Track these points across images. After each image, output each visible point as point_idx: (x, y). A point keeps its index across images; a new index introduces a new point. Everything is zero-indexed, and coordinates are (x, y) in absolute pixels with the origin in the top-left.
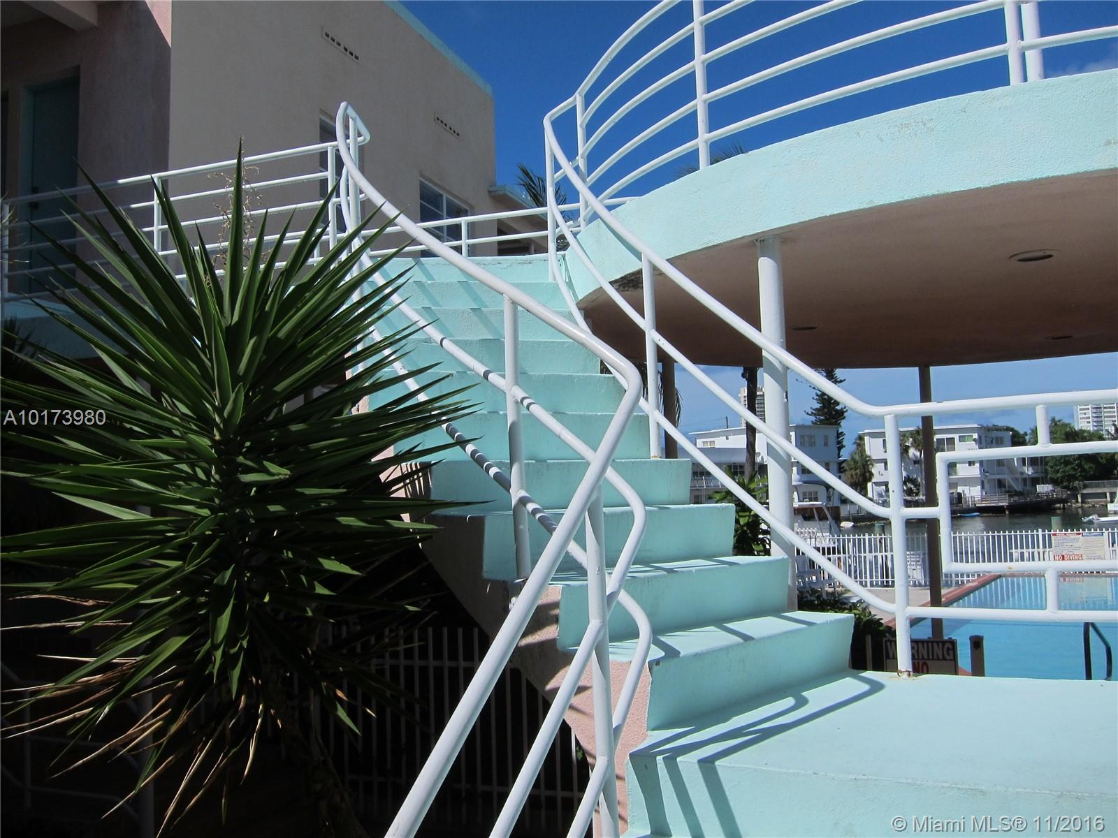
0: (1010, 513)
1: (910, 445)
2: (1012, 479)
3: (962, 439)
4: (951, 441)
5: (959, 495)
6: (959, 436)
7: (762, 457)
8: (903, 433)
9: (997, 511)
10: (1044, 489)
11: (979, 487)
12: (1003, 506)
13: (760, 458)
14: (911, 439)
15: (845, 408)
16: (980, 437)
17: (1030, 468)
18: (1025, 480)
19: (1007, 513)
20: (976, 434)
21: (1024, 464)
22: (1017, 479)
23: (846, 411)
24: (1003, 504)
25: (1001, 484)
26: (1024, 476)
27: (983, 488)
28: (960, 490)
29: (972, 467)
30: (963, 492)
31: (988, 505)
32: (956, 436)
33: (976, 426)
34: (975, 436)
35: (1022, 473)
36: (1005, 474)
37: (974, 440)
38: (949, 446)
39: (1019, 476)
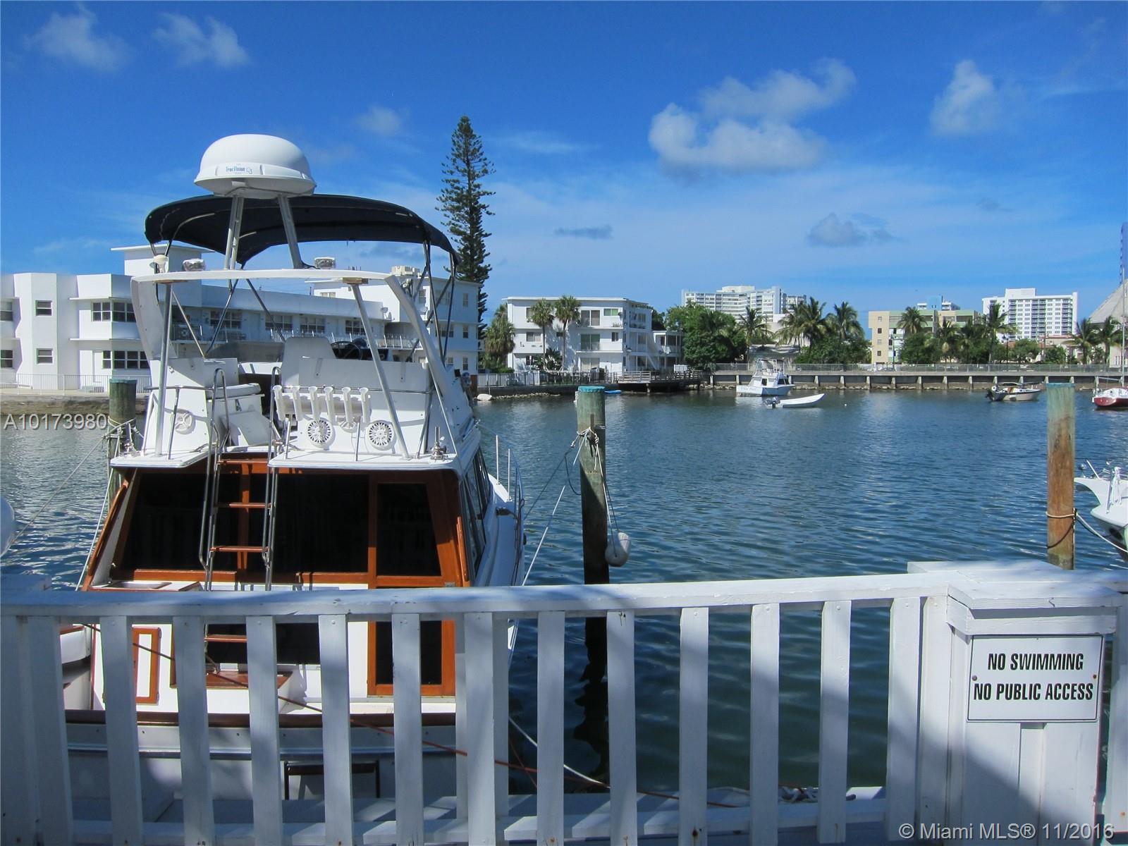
0: (651, 392)
1: (554, 315)
2: (651, 358)
3: (607, 312)
4: (596, 313)
5: (602, 371)
6: (605, 310)
7: (390, 313)
8: (548, 302)
9: (640, 388)
10: (680, 369)
11: (621, 364)
12: (645, 384)
13: (387, 314)
14: (556, 309)
15: (489, 265)
16: (624, 311)
17: (668, 348)
18: (662, 359)
19: (649, 391)
20: (622, 308)
21: (662, 343)
22: (656, 358)
23: (491, 269)
24: (645, 382)
25: (641, 362)
26: (662, 355)
27: (624, 364)
28: (602, 365)
29: (616, 342)
30: (606, 368)
31: (630, 382)
32: (602, 309)
33: (622, 299)
34: (621, 310)
35: (661, 352)
36: (644, 351)
37: (619, 314)
38: (594, 319)
39: (657, 355)
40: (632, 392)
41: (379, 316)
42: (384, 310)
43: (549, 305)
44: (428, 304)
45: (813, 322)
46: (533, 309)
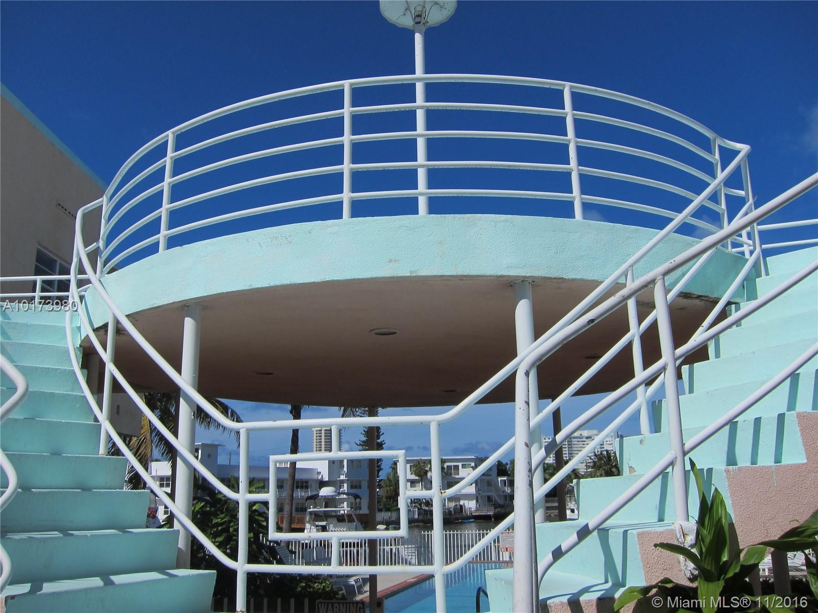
0: (494, 520)
1: (428, 470)
2: (497, 496)
3: (464, 466)
4: (457, 467)
5: (461, 506)
6: (462, 464)
7: (322, 475)
8: (424, 461)
9: (486, 518)
11: (475, 501)
12: (490, 515)
13: (321, 476)
15: (384, 441)
17: (509, 488)
18: (505, 496)
19: (493, 519)
20: (474, 463)
21: (505, 485)
22: (500, 496)
23: (385, 443)
24: (491, 513)
25: (489, 499)
26: (505, 494)
27: (477, 501)
28: (462, 503)
30: (464, 504)
31: (480, 514)
32: (460, 464)
33: (473, 457)
34: (473, 465)
35: (504, 492)
36: (492, 492)
37: (472, 467)
38: (455, 471)
39: (501, 494)
40: (482, 521)
41: (315, 477)
42: (319, 473)
43: (424, 463)
44: (345, 469)
45: (608, 466)
46: (414, 466)
